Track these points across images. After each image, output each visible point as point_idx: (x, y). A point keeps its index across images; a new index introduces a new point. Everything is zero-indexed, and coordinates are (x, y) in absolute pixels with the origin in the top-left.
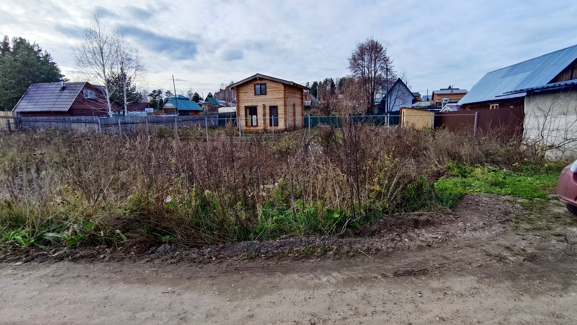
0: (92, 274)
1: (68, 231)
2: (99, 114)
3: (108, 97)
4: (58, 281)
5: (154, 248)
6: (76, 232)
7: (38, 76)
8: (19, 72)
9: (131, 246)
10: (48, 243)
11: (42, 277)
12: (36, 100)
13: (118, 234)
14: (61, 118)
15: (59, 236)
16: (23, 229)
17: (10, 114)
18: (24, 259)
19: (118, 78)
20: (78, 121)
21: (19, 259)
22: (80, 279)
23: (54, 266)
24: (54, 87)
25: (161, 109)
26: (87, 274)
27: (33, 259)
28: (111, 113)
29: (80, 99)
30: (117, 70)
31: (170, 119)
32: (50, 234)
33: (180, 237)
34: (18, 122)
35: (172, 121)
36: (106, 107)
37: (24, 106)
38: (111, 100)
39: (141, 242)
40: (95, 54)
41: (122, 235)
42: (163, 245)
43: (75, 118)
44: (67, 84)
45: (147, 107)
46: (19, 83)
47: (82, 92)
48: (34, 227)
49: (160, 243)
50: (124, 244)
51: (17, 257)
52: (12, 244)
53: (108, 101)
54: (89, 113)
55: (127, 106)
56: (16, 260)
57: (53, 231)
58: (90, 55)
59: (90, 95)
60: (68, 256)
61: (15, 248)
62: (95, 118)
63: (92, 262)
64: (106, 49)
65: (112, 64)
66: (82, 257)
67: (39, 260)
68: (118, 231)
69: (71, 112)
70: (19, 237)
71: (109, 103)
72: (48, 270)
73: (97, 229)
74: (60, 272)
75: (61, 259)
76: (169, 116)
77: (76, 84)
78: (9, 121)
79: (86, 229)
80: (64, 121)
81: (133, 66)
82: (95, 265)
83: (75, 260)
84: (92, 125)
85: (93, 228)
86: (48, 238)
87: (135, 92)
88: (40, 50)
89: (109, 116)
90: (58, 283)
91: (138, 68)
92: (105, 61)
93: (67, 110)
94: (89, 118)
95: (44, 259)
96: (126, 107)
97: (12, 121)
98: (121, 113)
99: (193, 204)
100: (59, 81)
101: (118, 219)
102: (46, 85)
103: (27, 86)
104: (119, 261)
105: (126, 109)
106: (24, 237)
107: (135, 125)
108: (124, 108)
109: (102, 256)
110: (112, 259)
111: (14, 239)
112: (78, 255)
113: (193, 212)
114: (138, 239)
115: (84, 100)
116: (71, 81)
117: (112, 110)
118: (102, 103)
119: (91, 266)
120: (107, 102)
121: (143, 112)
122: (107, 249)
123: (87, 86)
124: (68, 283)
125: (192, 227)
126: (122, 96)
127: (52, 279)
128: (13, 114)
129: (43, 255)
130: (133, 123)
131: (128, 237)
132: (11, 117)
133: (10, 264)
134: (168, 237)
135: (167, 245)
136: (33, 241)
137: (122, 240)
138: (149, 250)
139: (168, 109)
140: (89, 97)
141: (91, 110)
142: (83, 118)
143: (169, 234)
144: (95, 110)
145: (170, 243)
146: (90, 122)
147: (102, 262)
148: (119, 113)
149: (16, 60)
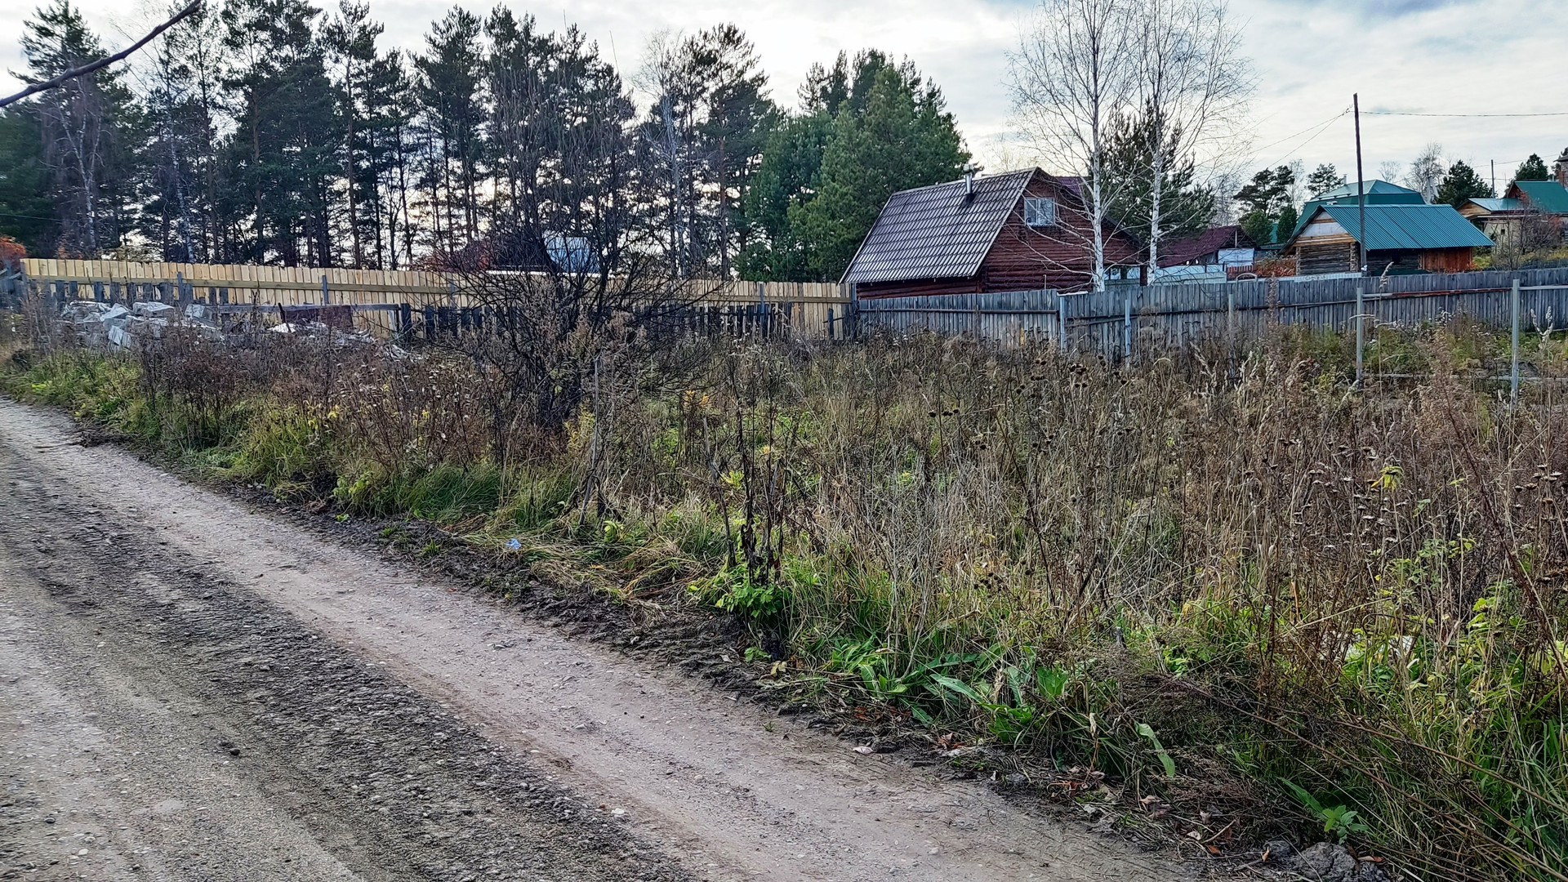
0: (1058, 865)
1: (991, 682)
2: (1061, 283)
3: (1098, 215)
4: (961, 845)
5: (1279, 846)
6: (1012, 695)
7: (909, 167)
8: (867, 160)
9: (1191, 807)
10: (934, 707)
11: (921, 814)
12: (898, 246)
13: (1147, 743)
14: (954, 298)
15: (965, 691)
16: (876, 644)
17: (835, 290)
18: (876, 740)
19: (1135, 137)
20: (1002, 311)
21: (863, 734)
22: (1023, 863)
23: (953, 791)
24: (944, 197)
25: (1290, 250)
26: (1047, 859)
27: (897, 748)
28: (1099, 275)
29: (1014, 233)
30: (1134, 111)
31: (1329, 292)
32: (944, 681)
33: (1398, 831)
34: (853, 315)
35: (1343, 300)
36: (1086, 253)
37: (870, 265)
38: (1106, 226)
39: (1229, 803)
40: (1072, 59)
41: (1159, 748)
42: (1321, 846)
43: (993, 298)
44: (982, 183)
45: (1230, 245)
46: (862, 194)
47: (1021, 202)
48: (904, 645)
49: (1311, 834)
50: (1165, 787)
51: (861, 729)
52: (849, 682)
53: (1098, 229)
54: (1032, 278)
55: (1159, 245)
56: (860, 738)
57: (952, 672)
58: (1055, 68)
59: (1043, 212)
60: (987, 771)
61: (855, 700)
62: (1052, 297)
63: (1057, 818)
64: (1110, 39)
65: (1126, 86)
66: (1028, 789)
67: (911, 753)
68: (1145, 730)
69: (985, 278)
70: (866, 667)
71: (1098, 240)
72: (936, 799)
73: (1077, 701)
74: (967, 818)
75: (968, 772)
76: (1322, 277)
77: (1007, 177)
78: (831, 311)
79: (1042, 692)
80: (962, 311)
81: (1199, 81)
82: (1069, 833)
83: (1007, 791)
84: (1037, 323)
85: (1064, 694)
86: (936, 692)
87: (1190, 188)
88: (916, 82)
89: (1091, 288)
90: (963, 852)
91: (1220, 84)
92: (1101, 81)
93: (972, 270)
94: (1032, 297)
95: (926, 756)
96: (1153, 248)
97: (838, 311)
98: (1134, 273)
99: (1478, 692)
100: (958, 174)
101: (1153, 681)
102: (925, 193)
103: (879, 204)
104: (1144, 849)
105: (1153, 258)
106: (878, 670)
107: (1180, 320)
108: (1146, 255)
109: (1089, 809)
110: (1119, 831)
111: (856, 670)
112: (1017, 778)
113: (1476, 733)
114: (1218, 786)
115: (1023, 233)
116: (989, 171)
117: (1105, 265)
118: (1076, 241)
119: (1055, 831)
120: (1091, 235)
121: (1213, 268)
122: (1104, 789)
123: (1039, 181)
124: (989, 864)
125: (1469, 803)
126: (1139, 207)
127: (946, 834)
128: (843, 292)
129: (923, 743)
130: (1173, 313)
131: (1181, 766)
132: (836, 301)
133: (844, 744)
134: (1348, 816)
135: (1339, 850)
136: (901, 689)
137: (1160, 769)
138: (1259, 844)
139: (1319, 248)
140: (1039, 222)
141: (1040, 266)
142: (1015, 297)
143: (1350, 806)
144: (1053, 266)
145: (1355, 845)
146: (1034, 313)
147: (1089, 830)
148: (1124, 276)
149: (860, 124)
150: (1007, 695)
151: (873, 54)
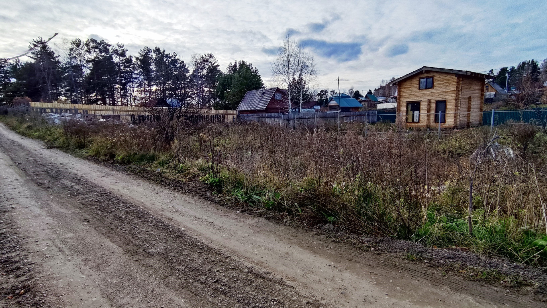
0: (278, 232)
1: (265, 196)
2: (283, 111)
3: (290, 98)
4: (258, 230)
5: (321, 225)
6: (269, 198)
7: (251, 86)
8: (241, 84)
9: (304, 219)
10: (253, 202)
11: (250, 225)
12: (248, 103)
13: (296, 207)
14: (261, 114)
15: (260, 198)
16: (241, 189)
17: (235, 112)
18: (241, 210)
19: (297, 82)
20: (270, 117)
21: (239, 209)
22: (271, 233)
23: (257, 219)
24: (258, 93)
25: (327, 106)
26: (276, 232)
27: (245, 211)
28: (290, 110)
29: (273, 101)
30: (297, 77)
31: (334, 115)
32: (255, 197)
33: (342, 220)
34: (238, 117)
35: (336, 116)
36: (288, 105)
37: (242, 107)
38: (292, 100)
39: (311, 217)
40: (284, 66)
41: (298, 208)
42: (328, 224)
43: (269, 114)
44: (266, 90)
45: (316, 105)
46: (241, 91)
47: (274, 94)
48: (247, 189)
49: (326, 222)
50: (299, 215)
51: (238, 208)
52: (235, 198)
53: (290, 101)
54: (276, 110)
55: (302, 104)
56: (237, 210)
57: (257, 195)
58: (281, 67)
59: (279, 97)
60: (264, 215)
61: (237, 201)
62: (281, 114)
63: (278, 223)
64: (292, 62)
65: (295, 71)
66: (273, 218)
67: (248, 212)
68: (296, 204)
69: (268, 110)
70: (239, 194)
71: (290, 103)
72: (253, 221)
73: (282, 199)
74: (260, 225)
75: (260, 215)
76: (332, 112)
77: (271, 89)
78: (234, 117)
79: (276, 198)
80: (262, 117)
81: (309, 71)
82: (280, 226)
83: (268, 219)
84: (278, 120)
85: (280, 198)
86: (254, 199)
87: (308, 93)
88: (252, 68)
89: (289, 113)
90: (258, 232)
91: (312, 72)
92: (290, 70)
93: (264, 108)
94: (277, 114)
95: (251, 213)
96: (301, 105)
97: (235, 116)
98: (297, 110)
99: (356, 193)
100: (261, 88)
101: (297, 194)
102: (254, 92)
103: (244, 93)
104: (295, 228)
105: (301, 107)
106: (241, 195)
107: (306, 120)
108: (299, 106)
109: (285, 221)
110: (291, 225)
111: (237, 195)
112: (270, 216)
113: (356, 201)
114: (309, 214)
115: (275, 101)
116: (268, 88)
117: (291, 108)
118: (286, 103)
119: (278, 226)
120: (288, 102)
121: (312, 109)
122: (288, 216)
123: (278, 90)
124: (264, 234)
125: (354, 214)
126: (298, 96)
127: (255, 228)
128: (236, 112)
129: (251, 210)
130: (305, 118)
131: (303, 211)
132: (235, 114)
133: (234, 211)
134: (333, 218)
135: (331, 225)
136: (246, 199)
137: (298, 212)
138: (317, 225)
139: (332, 106)
140: (278, 99)
141: (278, 108)
142: (273, 114)
143: (333, 216)
144: (281, 108)
145: (334, 223)
146: (277, 118)
147: (284, 225)
148: (295, 110)
149: (240, 76)
150: (269, 199)
151: (243, 61)
